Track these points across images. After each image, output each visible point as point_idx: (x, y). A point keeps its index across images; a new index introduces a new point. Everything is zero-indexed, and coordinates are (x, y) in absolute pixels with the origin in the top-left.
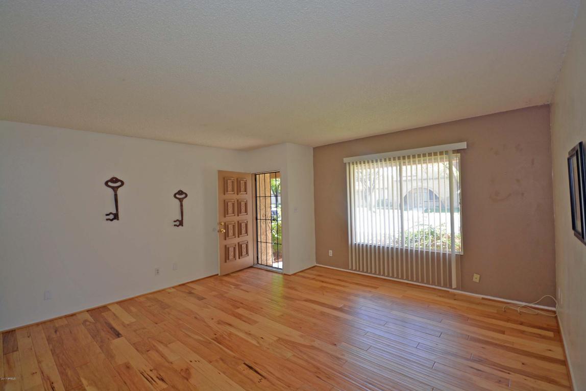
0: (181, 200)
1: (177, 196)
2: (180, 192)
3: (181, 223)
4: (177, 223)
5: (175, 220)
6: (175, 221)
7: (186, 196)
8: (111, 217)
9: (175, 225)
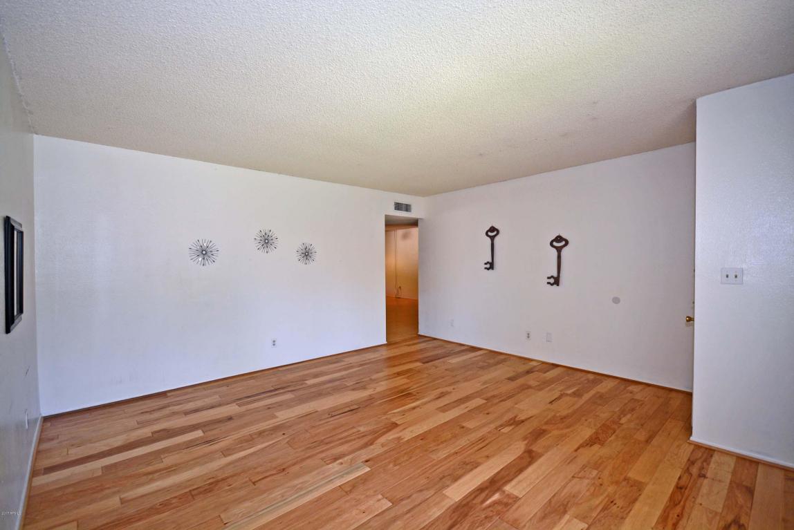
0: (559, 250)
1: (555, 244)
2: (559, 239)
3: (556, 281)
4: (552, 281)
5: (550, 276)
6: (549, 278)
7: (567, 243)
8: (488, 266)
9: (548, 283)
